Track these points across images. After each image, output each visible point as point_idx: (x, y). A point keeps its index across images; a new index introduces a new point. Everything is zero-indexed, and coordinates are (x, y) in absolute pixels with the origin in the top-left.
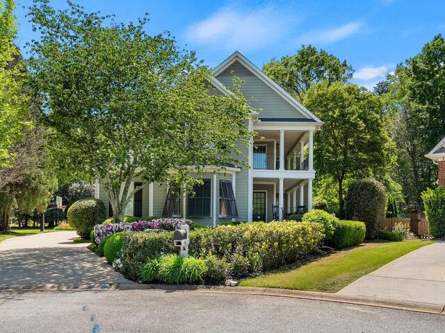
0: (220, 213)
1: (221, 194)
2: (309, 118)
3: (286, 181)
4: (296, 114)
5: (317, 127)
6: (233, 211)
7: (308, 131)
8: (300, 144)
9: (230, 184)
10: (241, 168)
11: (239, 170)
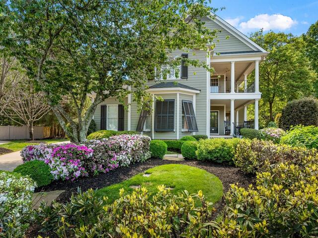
0: (183, 128)
1: (183, 112)
2: (255, 50)
3: (236, 101)
4: (245, 48)
5: (262, 57)
6: (194, 127)
7: (254, 62)
8: (244, 76)
9: (191, 104)
10: (200, 90)
11: (198, 92)
